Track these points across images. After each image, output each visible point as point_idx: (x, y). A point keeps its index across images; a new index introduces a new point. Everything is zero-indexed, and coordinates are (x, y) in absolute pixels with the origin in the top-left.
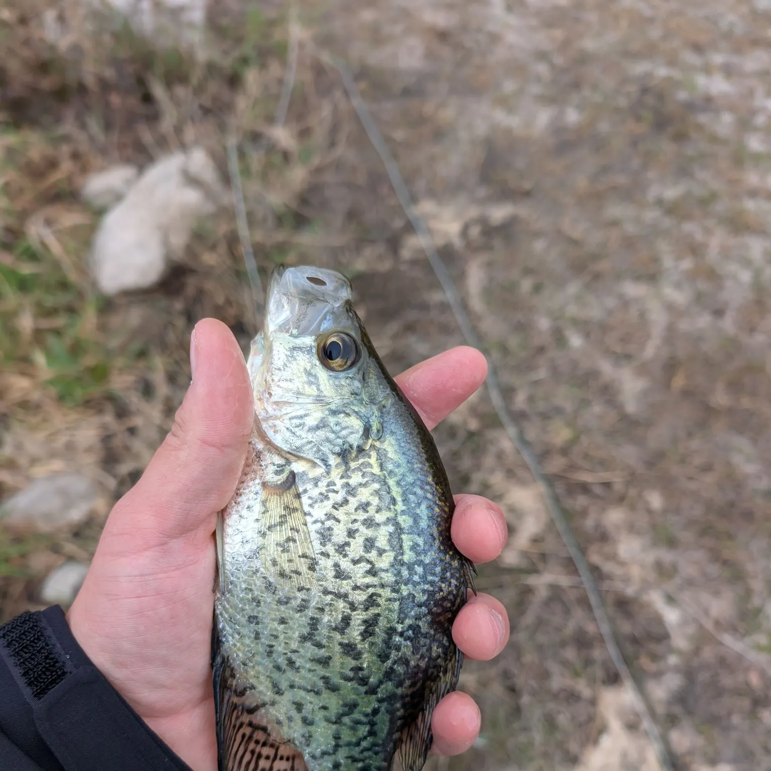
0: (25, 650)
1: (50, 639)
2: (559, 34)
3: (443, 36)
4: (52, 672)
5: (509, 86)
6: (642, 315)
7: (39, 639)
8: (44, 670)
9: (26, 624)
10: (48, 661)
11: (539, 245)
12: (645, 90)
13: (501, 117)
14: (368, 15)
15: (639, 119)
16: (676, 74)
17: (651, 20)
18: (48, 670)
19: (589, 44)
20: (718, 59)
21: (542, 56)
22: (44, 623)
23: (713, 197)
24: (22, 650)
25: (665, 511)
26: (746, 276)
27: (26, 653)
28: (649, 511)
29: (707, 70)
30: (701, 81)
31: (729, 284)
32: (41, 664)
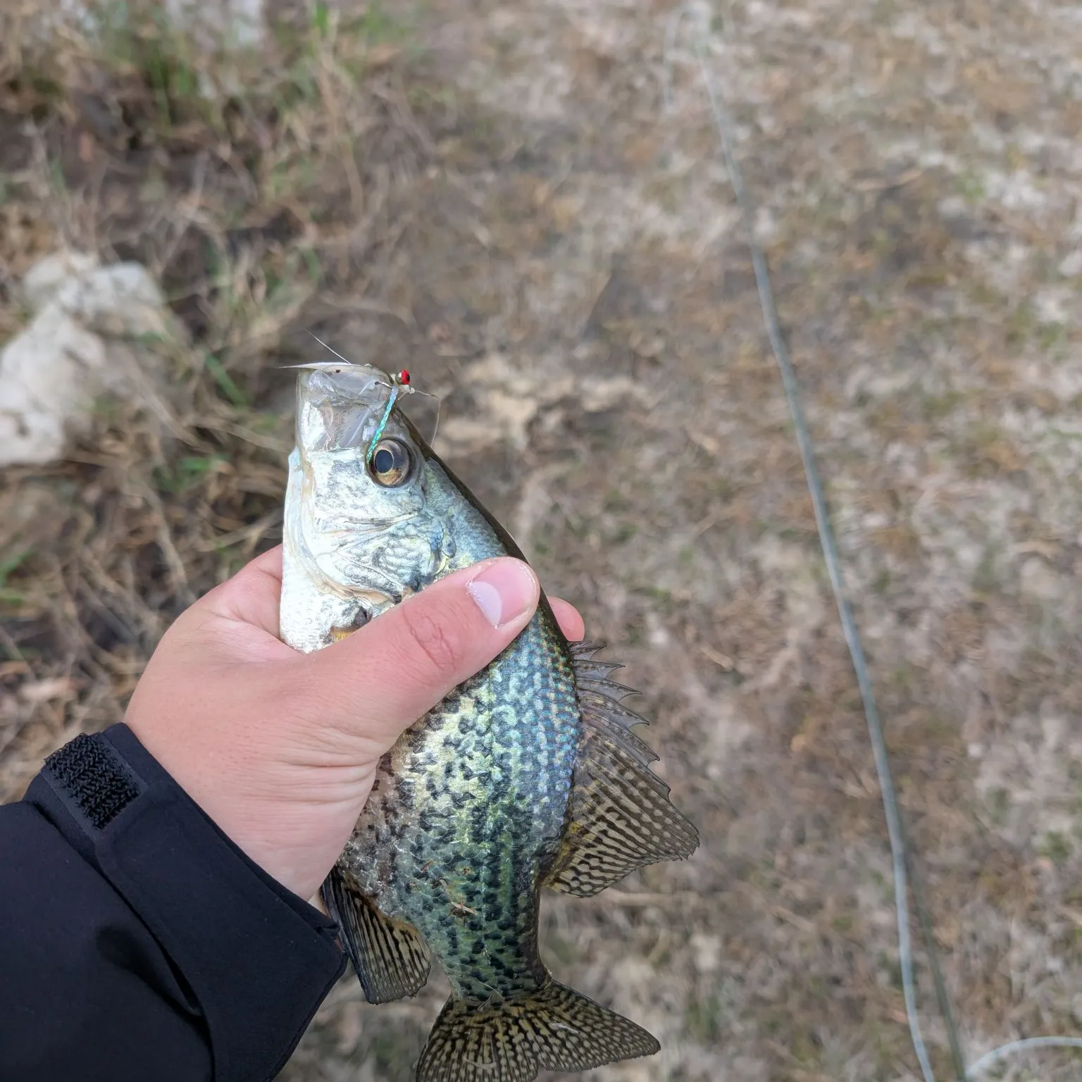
0: (83, 777)
1: (115, 761)
2: (779, 78)
3: (604, 65)
4: (120, 794)
5: (680, 164)
6: (780, 602)
7: (100, 762)
8: (109, 793)
9: (83, 748)
10: (114, 783)
11: (649, 455)
12: (891, 193)
13: (653, 217)
14: (502, 19)
15: (865, 245)
16: (954, 165)
17: (937, 63)
18: (114, 793)
19: (824, 99)
20: (1033, 141)
21: (744, 114)
22: (107, 745)
23: (952, 401)
24: (79, 778)
25: (720, 975)
26: (969, 555)
27: (83, 780)
28: (693, 972)
29: (1006, 163)
30: (993, 179)
31: (938, 565)
32: (104, 788)
